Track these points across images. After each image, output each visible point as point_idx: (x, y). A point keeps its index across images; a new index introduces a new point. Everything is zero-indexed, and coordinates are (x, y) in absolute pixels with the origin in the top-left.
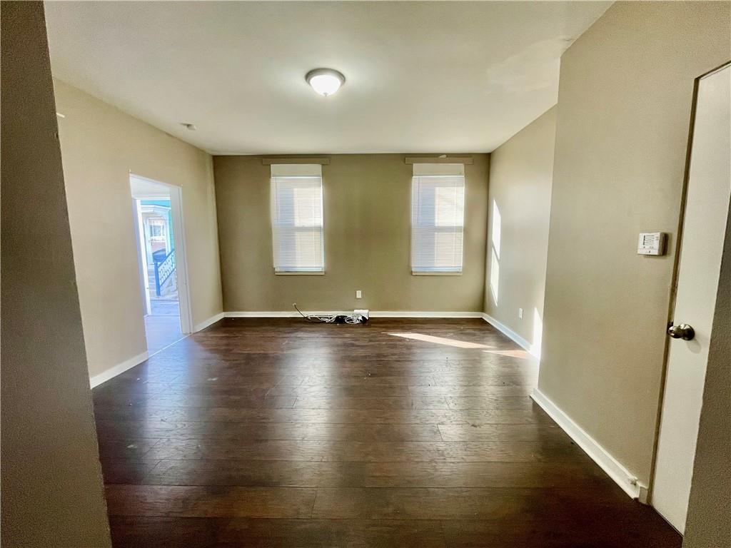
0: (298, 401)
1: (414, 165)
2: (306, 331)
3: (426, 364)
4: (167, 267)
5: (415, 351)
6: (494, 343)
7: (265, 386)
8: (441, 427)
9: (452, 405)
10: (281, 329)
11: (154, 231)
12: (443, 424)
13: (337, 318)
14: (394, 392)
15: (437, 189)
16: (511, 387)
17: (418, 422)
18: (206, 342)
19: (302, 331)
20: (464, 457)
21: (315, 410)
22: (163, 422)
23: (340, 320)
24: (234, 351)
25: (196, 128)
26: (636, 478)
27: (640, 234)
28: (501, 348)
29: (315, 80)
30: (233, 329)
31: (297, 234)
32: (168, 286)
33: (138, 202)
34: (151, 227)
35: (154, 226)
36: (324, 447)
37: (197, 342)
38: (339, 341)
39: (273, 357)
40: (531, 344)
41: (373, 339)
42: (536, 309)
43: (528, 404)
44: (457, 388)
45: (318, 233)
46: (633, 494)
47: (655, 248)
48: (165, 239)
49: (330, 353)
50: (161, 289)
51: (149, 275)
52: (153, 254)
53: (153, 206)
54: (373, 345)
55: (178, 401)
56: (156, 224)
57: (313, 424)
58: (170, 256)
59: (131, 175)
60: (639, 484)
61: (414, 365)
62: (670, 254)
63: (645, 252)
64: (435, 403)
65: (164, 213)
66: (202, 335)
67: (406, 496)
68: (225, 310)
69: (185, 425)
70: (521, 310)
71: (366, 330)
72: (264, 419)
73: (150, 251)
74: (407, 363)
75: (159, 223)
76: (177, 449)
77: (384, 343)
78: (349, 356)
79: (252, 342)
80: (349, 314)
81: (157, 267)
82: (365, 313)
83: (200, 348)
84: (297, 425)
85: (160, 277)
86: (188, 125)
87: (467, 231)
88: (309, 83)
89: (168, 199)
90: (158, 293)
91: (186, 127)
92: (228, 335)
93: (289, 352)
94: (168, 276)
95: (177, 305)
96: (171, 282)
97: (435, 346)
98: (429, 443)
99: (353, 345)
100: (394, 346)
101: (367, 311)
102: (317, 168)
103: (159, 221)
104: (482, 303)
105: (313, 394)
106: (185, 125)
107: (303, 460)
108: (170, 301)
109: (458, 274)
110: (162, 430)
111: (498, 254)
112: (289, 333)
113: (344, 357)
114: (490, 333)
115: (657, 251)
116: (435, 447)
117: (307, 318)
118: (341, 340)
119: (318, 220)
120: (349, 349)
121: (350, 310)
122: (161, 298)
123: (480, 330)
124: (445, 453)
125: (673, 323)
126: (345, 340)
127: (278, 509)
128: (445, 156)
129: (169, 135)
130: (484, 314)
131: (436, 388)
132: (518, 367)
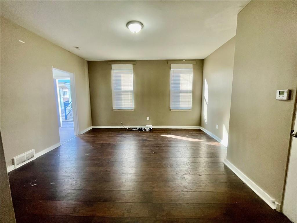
0: (123, 164)
1: (171, 64)
2: (126, 134)
3: (177, 148)
4: (69, 108)
5: (172, 142)
6: (205, 139)
7: (109, 157)
8: (185, 176)
9: (189, 166)
10: (116, 133)
11: (64, 93)
12: (186, 174)
13: (139, 128)
14: (164, 160)
15: (181, 75)
16: (214, 158)
17: (175, 173)
18: (85, 139)
19: (125, 134)
20: (196, 189)
21: (131, 168)
22: (66, 173)
23: (140, 130)
24: (96, 142)
25: (80, 48)
26: (275, 200)
27: (277, 91)
28: (209, 141)
29: (130, 26)
30: (96, 133)
31: (123, 94)
32: (70, 116)
33: (57, 81)
34: (63, 92)
35: (64, 91)
36: (134, 184)
37: (81, 138)
38: (140, 138)
39: (112, 145)
40: (222, 140)
41: (154, 137)
42: (224, 125)
43: (222, 165)
44: (191, 158)
45: (131, 94)
46: (273, 207)
47: (285, 97)
48: (68, 96)
49: (137, 143)
50: (67, 117)
51: (61, 111)
52: (64, 103)
53: (64, 83)
54: (154, 140)
55: (72, 164)
56: (65, 91)
57: (130, 174)
58: (71, 104)
59: (53, 68)
60: (276, 203)
61: (172, 148)
62: (292, 99)
63: (279, 99)
64: (182, 165)
65: (68, 86)
66: (83, 135)
67: (172, 207)
68: (92, 125)
69: (75, 174)
70: (217, 125)
71: (151, 134)
72: (109, 171)
73: (63, 101)
74: (168, 147)
75: (66, 90)
76: (71, 185)
77: (159, 139)
78: (145, 145)
79: (104, 139)
80: (144, 127)
81: (65, 108)
82: (151, 127)
83: (82, 141)
84: (123, 175)
85: (67, 112)
86: (77, 48)
87: (193, 92)
88: (128, 28)
89: (69, 79)
90: (66, 119)
91: (76, 48)
92: (93, 135)
93: (119, 143)
94: (70, 112)
95: (73, 123)
96: (71, 114)
97: (181, 141)
98: (180, 183)
99: (146, 140)
100: (164, 141)
101: (151, 126)
102: (131, 66)
103: (66, 89)
104: (200, 122)
105: (129, 161)
106: (76, 47)
107: (125, 190)
108: (71, 122)
109: (190, 110)
110: (65, 176)
111: (207, 102)
112: (119, 135)
113: (142, 145)
114: (204, 135)
115: (286, 98)
116: (183, 185)
117: (126, 128)
118: (141, 138)
119: (131, 88)
120: (145, 141)
121: (144, 125)
122: (67, 120)
123: (199, 134)
124: (188, 187)
125: (294, 130)
126: (142, 138)
127: (115, 212)
128: (184, 61)
129: (69, 52)
130: (200, 127)
131: (182, 158)
132: (217, 149)
